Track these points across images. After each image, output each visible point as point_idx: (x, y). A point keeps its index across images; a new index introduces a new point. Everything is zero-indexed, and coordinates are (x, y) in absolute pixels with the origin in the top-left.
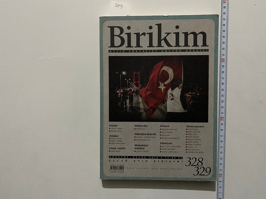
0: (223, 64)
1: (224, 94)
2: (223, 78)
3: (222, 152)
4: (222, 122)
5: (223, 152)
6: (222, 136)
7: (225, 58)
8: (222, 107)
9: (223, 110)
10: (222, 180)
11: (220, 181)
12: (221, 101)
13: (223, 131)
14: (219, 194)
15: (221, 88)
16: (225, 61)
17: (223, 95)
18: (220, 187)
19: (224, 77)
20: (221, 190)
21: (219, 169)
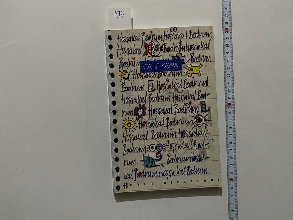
0: (227, 35)
1: (231, 74)
2: (228, 53)
3: (231, 149)
4: (230, 110)
5: (233, 149)
6: (230, 128)
7: (229, 28)
8: (229, 91)
9: (230, 94)
10: (234, 186)
11: (232, 188)
12: (227, 82)
13: (232, 122)
14: (231, 205)
15: (227, 66)
16: (229, 31)
17: (229, 75)
18: (232, 196)
19: (229, 51)
20: (233, 199)
21: (230, 172)
